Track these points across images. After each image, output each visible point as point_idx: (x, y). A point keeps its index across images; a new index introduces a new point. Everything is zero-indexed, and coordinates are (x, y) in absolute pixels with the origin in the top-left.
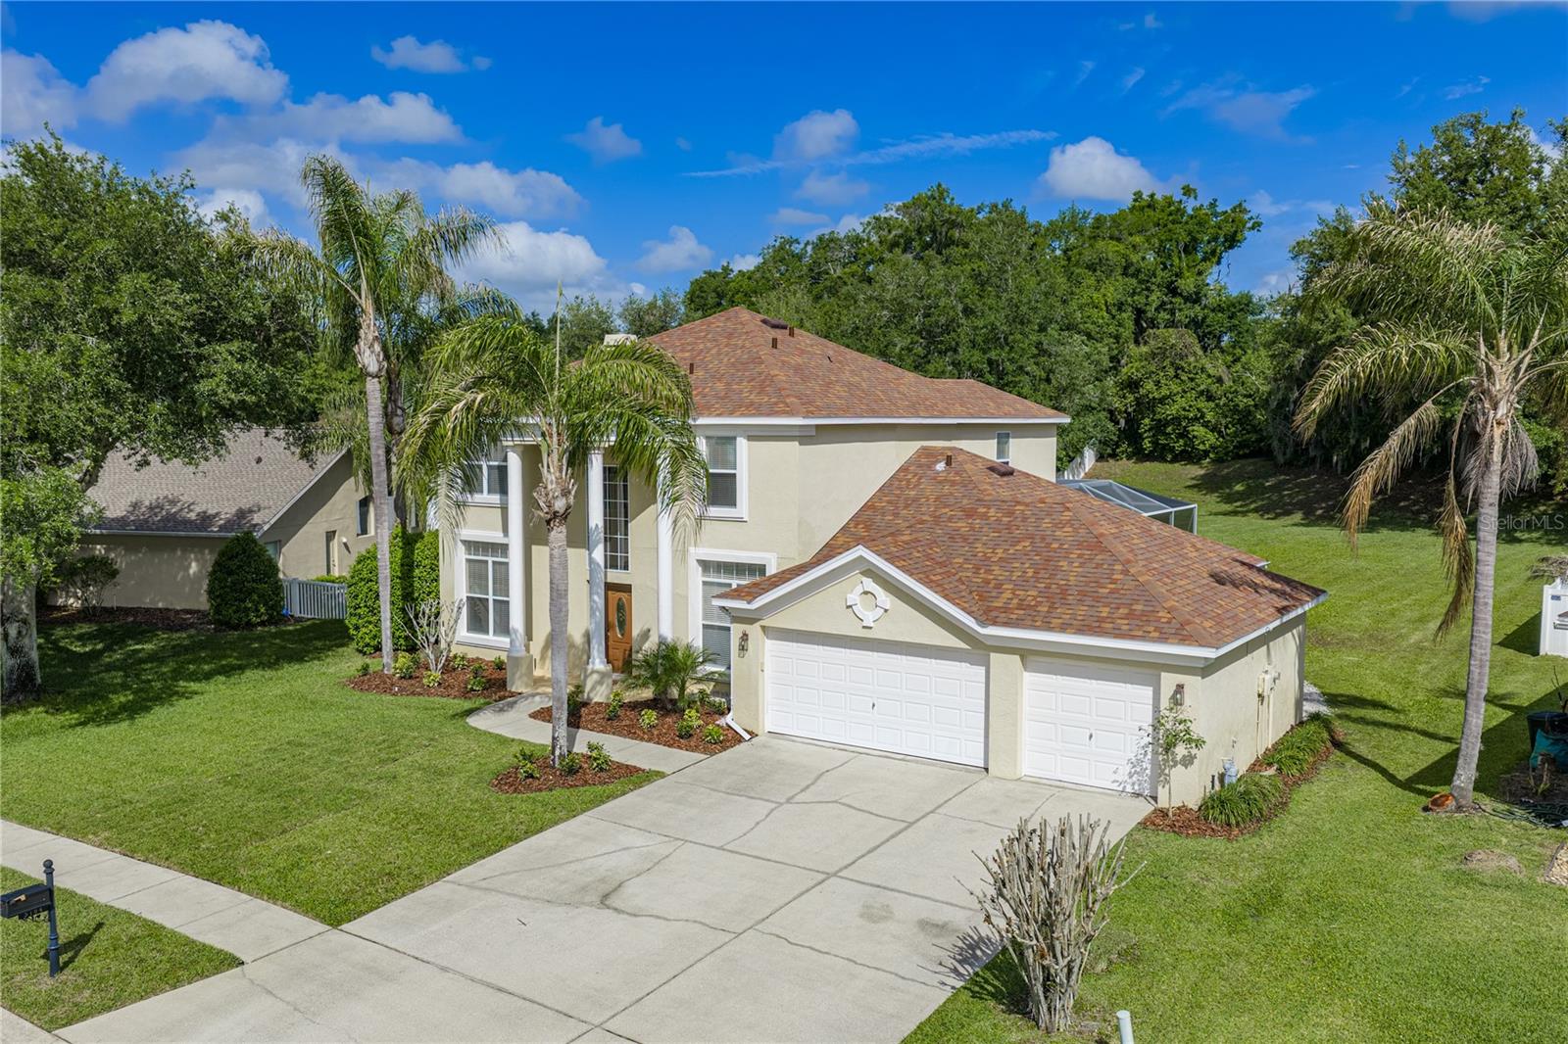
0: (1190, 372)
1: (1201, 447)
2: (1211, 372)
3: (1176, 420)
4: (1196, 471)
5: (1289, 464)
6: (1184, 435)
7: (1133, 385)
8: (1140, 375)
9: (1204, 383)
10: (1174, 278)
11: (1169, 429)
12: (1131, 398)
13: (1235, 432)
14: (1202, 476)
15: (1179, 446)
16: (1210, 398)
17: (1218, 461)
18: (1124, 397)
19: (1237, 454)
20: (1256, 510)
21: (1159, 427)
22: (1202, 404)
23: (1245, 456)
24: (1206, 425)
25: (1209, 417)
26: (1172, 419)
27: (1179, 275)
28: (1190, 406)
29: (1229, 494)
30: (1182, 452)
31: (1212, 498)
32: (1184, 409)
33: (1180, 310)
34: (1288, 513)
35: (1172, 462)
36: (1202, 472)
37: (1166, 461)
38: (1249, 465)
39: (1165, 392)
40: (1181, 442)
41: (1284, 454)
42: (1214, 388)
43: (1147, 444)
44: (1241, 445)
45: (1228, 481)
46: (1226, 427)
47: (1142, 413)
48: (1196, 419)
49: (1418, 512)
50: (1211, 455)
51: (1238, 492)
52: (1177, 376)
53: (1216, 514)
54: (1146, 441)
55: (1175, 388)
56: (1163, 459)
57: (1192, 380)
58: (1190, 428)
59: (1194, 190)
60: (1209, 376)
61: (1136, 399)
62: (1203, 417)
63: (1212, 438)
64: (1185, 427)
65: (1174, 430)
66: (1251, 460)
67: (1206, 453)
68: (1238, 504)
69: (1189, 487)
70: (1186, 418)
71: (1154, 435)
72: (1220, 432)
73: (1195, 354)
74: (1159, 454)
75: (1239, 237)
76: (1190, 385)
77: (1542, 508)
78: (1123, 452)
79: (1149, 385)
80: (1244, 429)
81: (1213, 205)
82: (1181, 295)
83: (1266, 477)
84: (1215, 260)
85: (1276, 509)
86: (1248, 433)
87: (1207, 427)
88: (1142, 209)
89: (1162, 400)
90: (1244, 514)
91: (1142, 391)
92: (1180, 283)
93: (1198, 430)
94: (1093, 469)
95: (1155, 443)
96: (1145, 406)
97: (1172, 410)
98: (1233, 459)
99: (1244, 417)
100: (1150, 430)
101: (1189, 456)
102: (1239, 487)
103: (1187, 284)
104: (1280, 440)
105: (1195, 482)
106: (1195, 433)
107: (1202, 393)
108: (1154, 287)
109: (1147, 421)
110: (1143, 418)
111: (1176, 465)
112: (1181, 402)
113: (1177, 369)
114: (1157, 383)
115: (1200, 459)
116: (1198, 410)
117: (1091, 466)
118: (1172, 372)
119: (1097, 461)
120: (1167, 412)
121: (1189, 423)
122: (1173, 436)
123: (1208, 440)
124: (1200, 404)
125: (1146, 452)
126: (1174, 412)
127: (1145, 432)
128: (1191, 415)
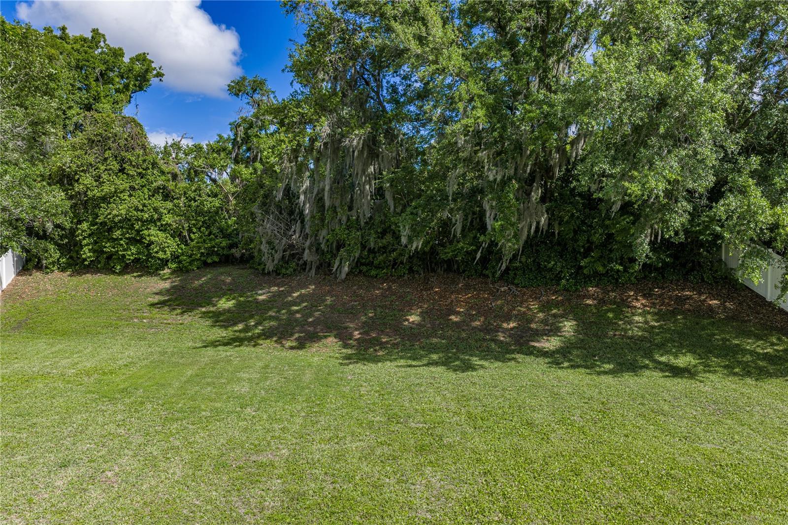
1: (161, 255)
3: (127, 222)
5: (281, 271)
6: (137, 240)
8: (73, 167)
11: (117, 234)
13: (201, 237)
14: (168, 290)
15: (132, 252)
16: (167, 196)
17: (183, 271)
19: (205, 262)
20: (267, 336)
21: (104, 230)
22: (157, 202)
23: (214, 264)
24: (164, 228)
25: (168, 219)
26: (121, 221)
28: (144, 205)
29: (216, 314)
30: (137, 260)
31: (194, 320)
32: (137, 209)
35: (123, 272)
36: (167, 285)
37: (114, 273)
39: (107, 188)
40: (134, 250)
42: (171, 185)
43: (87, 253)
44: (211, 252)
45: (205, 295)
46: (190, 231)
48: (152, 221)
49: (488, 330)
50: (174, 265)
51: (228, 311)
52: (122, 170)
53: (216, 344)
54: (86, 249)
55: (122, 183)
56: (109, 271)
57: (141, 176)
58: (146, 232)
60: (162, 173)
62: (160, 218)
63: (173, 243)
64: (138, 231)
65: (123, 235)
67: (166, 262)
69: (153, 305)
70: (139, 219)
71: (96, 242)
72: (182, 238)
75: (147, 81)
76: (141, 181)
78: (53, 263)
79: (87, 180)
80: (211, 233)
83: (255, 290)
86: (217, 238)
87: (166, 231)
89: (104, 199)
90: (253, 341)
91: (78, 188)
93: (154, 234)
94: (13, 284)
95: (98, 251)
97: (119, 210)
98: (202, 268)
99: (209, 219)
100: (90, 235)
102: (225, 304)
104: (269, 243)
105: (162, 298)
106: (153, 238)
107: (156, 191)
111: (127, 277)
112: (131, 201)
113: (123, 161)
114: (98, 178)
115: (157, 269)
116: (156, 210)
117: (10, 281)
118: (116, 166)
119: (19, 274)
120: (115, 212)
121: (143, 226)
122: (122, 242)
123: (168, 247)
124: (158, 204)
125: (86, 263)
126: (123, 212)
127: (84, 239)
128: (147, 216)
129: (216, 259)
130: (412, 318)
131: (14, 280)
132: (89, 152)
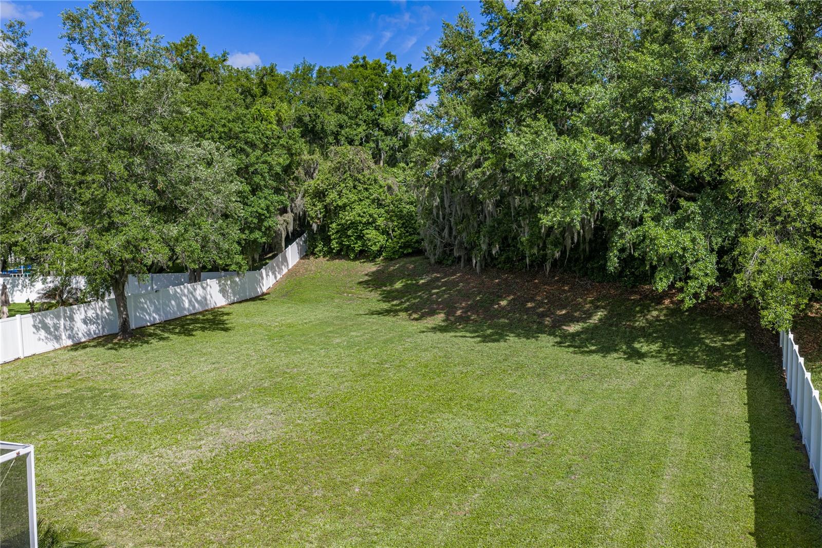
0: (365, 183)
1: (375, 247)
2: (382, 183)
3: (353, 225)
4: (371, 267)
5: (439, 262)
6: (360, 237)
7: (320, 195)
8: (325, 187)
9: (375, 193)
10: (377, 117)
11: (349, 233)
12: (320, 206)
13: (400, 234)
14: (373, 273)
15: (358, 246)
16: (380, 205)
17: (389, 259)
18: (314, 205)
19: (403, 252)
20: (406, 310)
21: (343, 230)
23: (408, 255)
24: (377, 228)
25: (380, 222)
26: (351, 223)
27: (381, 115)
28: (364, 213)
29: (389, 292)
30: (360, 251)
31: (375, 295)
32: (359, 215)
33: (383, 141)
34: (432, 313)
35: (355, 259)
36: (376, 268)
37: (350, 259)
38: (410, 264)
39: (345, 200)
40: (360, 243)
41: (435, 255)
42: (384, 196)
43: (334, 244)
44: (406, 246)
45: (391, 278)
46: (393, 231)
47: (331, 219)
48: (368, 223)
49: (543, 315)
50: (384, 254)
51: (397, 290)
52: (355, 187)
53: (372, 313)
54: (334, 242)
55: (353, 197)
56: (347, 257)
57: (366, 189)
58: (364, 232)
59: (395, 56)
60: (381, 187)
61: (325, 207)
62: (374, 221)
63: (382, 239)
64: (361, 230)
65: (353, 233)
66: (413, 259)
67: (379, 252)
68: (394, 303)
69: (360, 283)
70: (361, 222)
71: (340, 237)
72: (388, 234)
73: (369, 168)
74: (343, 253)
75: (424, 88)
76: (366, 194)
77: (655, 313)
78: (320, 251)
79: (333, 195)
80: (407, 232)
81: (409, 69)
82: (382, 130)
83: (421, 275)
84: (408, 105)
85: (422, 310)
86: (410, 235)
87: (378, 230)
88: (357, 67)
89: (343, 208)
91: (328, 200)
92: (382, 120)
93: (371, 233)
94: (296, 266)
95: (340, 243)
96: (331, 212)
97: (348, 216)
98: (399, 257)
99: (407, 221)
100: (337, 232)
101: (364, 255)
102: (398, 285)
103: (387, 121)
105: (366, 278)
106: (369, 236)
107: (373, 201)
108: (361, 122)
109: (334, 225)
110: (332, 223)
111: (357, 262)
112: (358, 209)
113: (356, 180)
114: (340, 193)
115: (375, 257)
116: (371, 216)
117: (295, 263)
118: (351, 184)
119: (301, 258)
120: (347, 218)
121: (364, 227)
122: (352, 238)
123: (378, 242)
124: (372, 211)
125: (334, 251)
126: (352, 218)
127: (333, 234)
128: (365, 220)
129: (410, 251)
130: (504, 303)
131: (298, 262)
132: (334, 174)
